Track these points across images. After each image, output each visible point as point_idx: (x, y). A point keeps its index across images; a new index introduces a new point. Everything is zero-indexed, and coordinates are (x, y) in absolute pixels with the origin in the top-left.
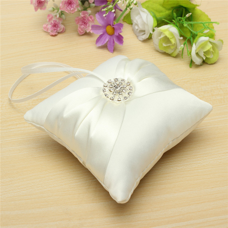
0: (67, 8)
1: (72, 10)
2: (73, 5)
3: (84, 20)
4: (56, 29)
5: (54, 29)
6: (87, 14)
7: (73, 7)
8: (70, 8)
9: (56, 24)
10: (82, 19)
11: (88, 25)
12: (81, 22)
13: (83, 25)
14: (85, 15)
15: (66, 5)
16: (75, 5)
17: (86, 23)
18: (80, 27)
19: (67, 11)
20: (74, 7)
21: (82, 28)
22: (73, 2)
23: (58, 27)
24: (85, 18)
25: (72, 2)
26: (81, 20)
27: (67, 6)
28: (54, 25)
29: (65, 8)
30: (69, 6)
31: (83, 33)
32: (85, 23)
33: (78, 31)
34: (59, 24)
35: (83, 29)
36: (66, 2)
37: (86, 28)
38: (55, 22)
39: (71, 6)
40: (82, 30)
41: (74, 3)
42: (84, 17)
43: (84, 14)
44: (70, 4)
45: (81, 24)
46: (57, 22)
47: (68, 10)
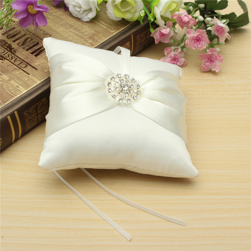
0: (194, 44)
1: (200, 47)
2: (202, 42)
3: (211, 58)
4: (176, 63)
5: (173, 62)
6: (215, 53)
7: (201, 44)
8: (197, 45)
9: (176, 58)
10: (209, 56)
11: (214, 63)
12: (207, 59)
13: (209, 62)
14: (213, 53)
15: (193, 41)
16: (204, 42)
17: (213, 61)
18: (204, 64)
19: (195, 48)
20: (203, 44)
21: (207, 65)
22: (202, 39)
23: (178, 61)
24: (212, 56)
25: (200, 40)
26: (207, 57)
27: (194, 43)
28: (173, 58)
29: (191, 44)
30: (196, 42)
31: (207, 71)
32: (211, 61)
33: (202, 67)
34: (179, 59)
35: (208, 67)
36: (194, 38)
37: (212, 65)
38: (175, 56)
39: (199, 43)
40: (206, 67)
41: (203, 41)
42: (211, 54)
43: (211, 52)
44: (198, 40)
45: (207, 61)
46: (178, 57)
47: (195, 46)
